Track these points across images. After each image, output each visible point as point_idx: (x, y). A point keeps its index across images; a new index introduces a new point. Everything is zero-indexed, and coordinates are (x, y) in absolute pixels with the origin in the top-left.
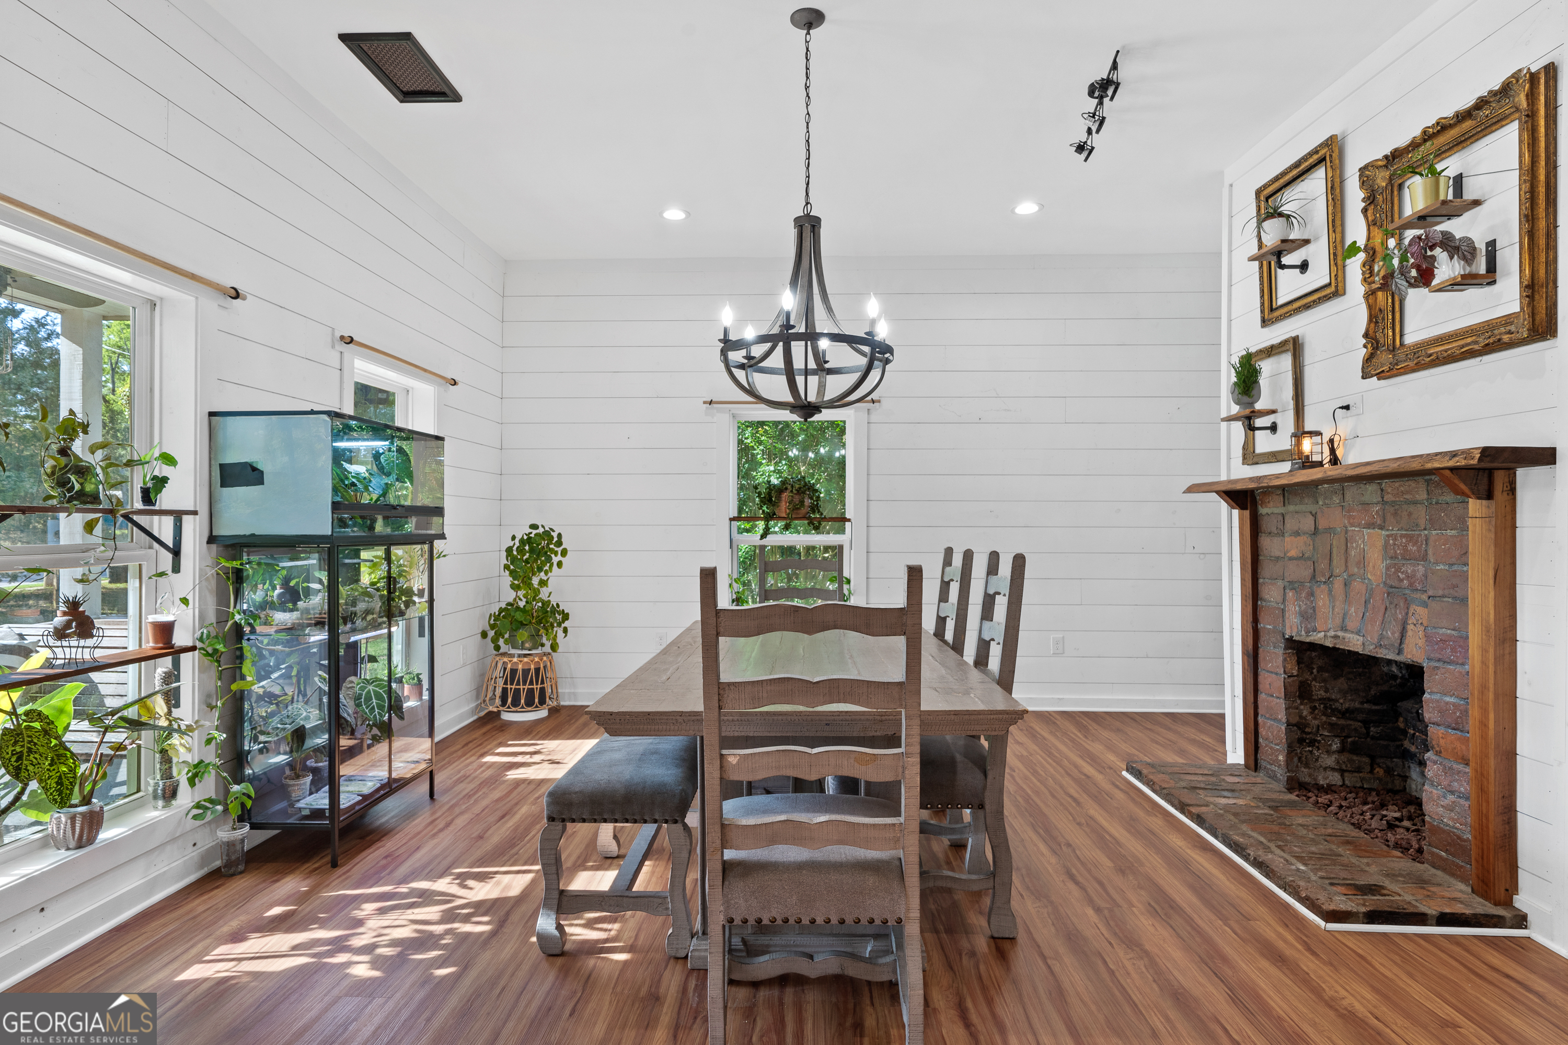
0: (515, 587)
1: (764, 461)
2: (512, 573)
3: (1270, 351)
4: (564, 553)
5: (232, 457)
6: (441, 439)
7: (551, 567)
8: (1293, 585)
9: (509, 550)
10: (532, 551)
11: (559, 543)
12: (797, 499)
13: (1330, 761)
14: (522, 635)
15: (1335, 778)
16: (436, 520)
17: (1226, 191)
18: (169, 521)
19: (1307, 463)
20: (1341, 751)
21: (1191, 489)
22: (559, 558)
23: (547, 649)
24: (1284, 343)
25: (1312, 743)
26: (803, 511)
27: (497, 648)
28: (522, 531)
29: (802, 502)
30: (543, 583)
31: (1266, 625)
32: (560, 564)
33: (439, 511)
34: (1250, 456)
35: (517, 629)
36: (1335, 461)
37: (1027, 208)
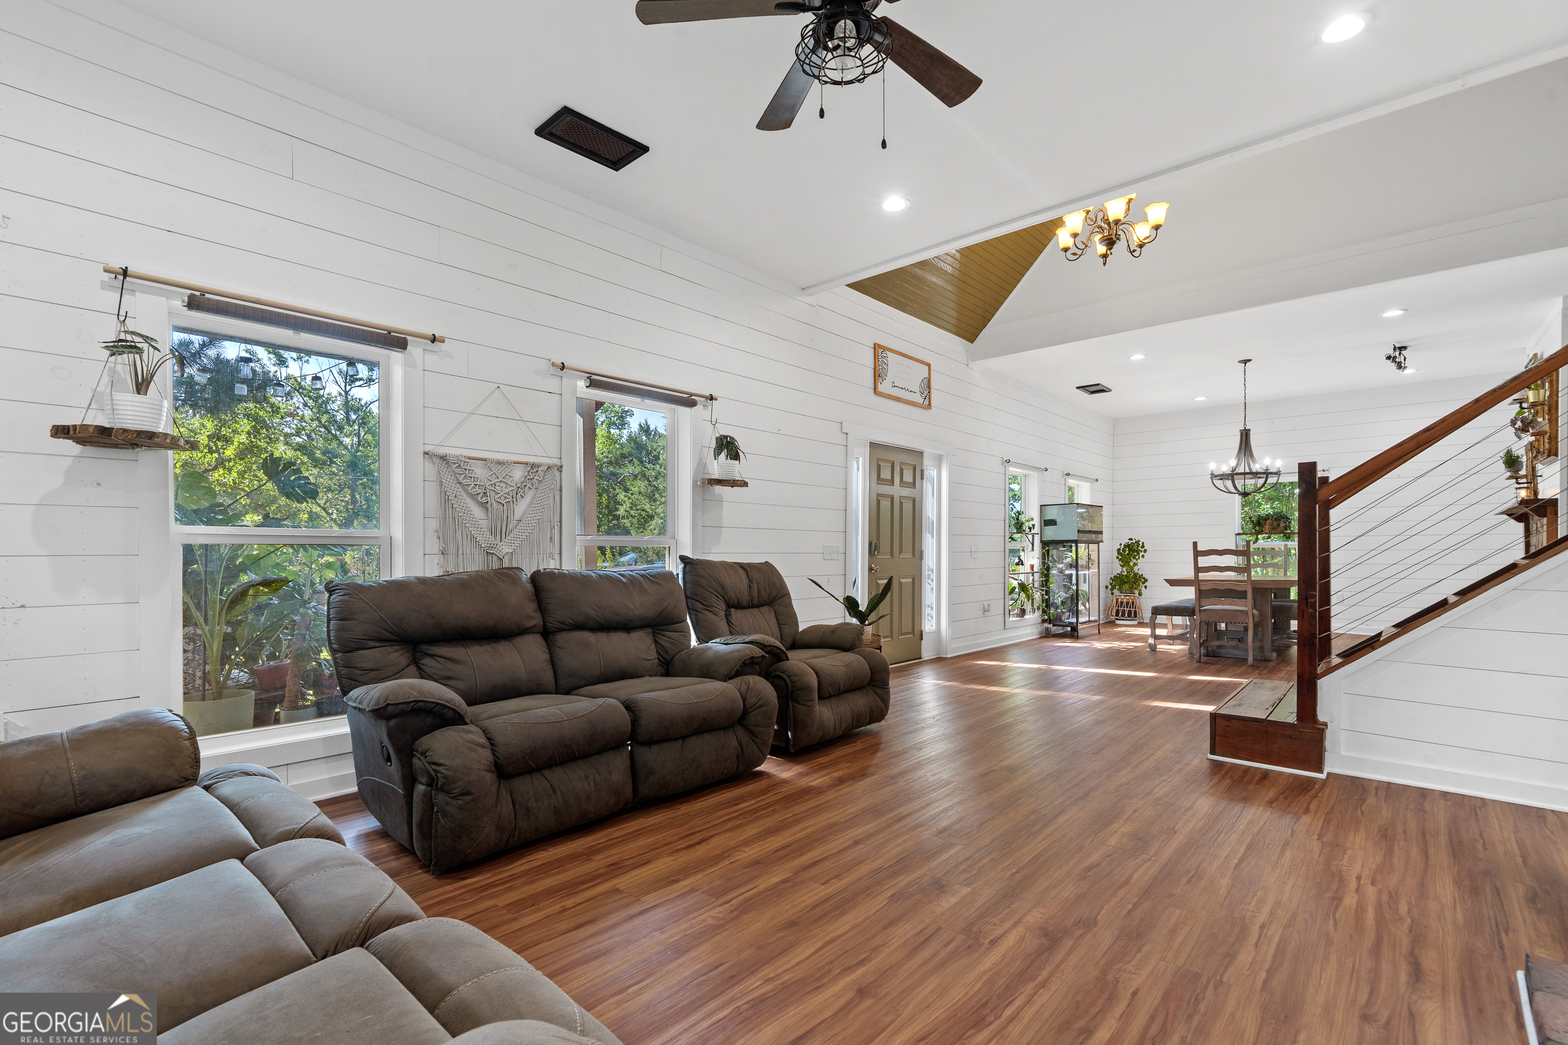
0: (1122, 566)
1: (1263, 503)
2: (1120, 560)
3: (1526, 448)
4: (1145, 551)
5: (1047, 518)
6: (1102, 507)
7: (1139, 558)
9: (1119, 550)
10: (1130, 550)
11: (1143, 547)
12: (1275, 523)
14: (1126, 587)
16: (1100, 535)
18: (1031, 536)
19: (1524, 501)
22: (1143, 553)
23: (1137, 595)
26: (1279, 529)
27: (1112, 594)
28: (1125, 541)
29: (1279, 525)
30: (1135, 564)
32: (1143, 556)
33: (1101, 533)
35: (1123, 584)
36: (1534, 500)
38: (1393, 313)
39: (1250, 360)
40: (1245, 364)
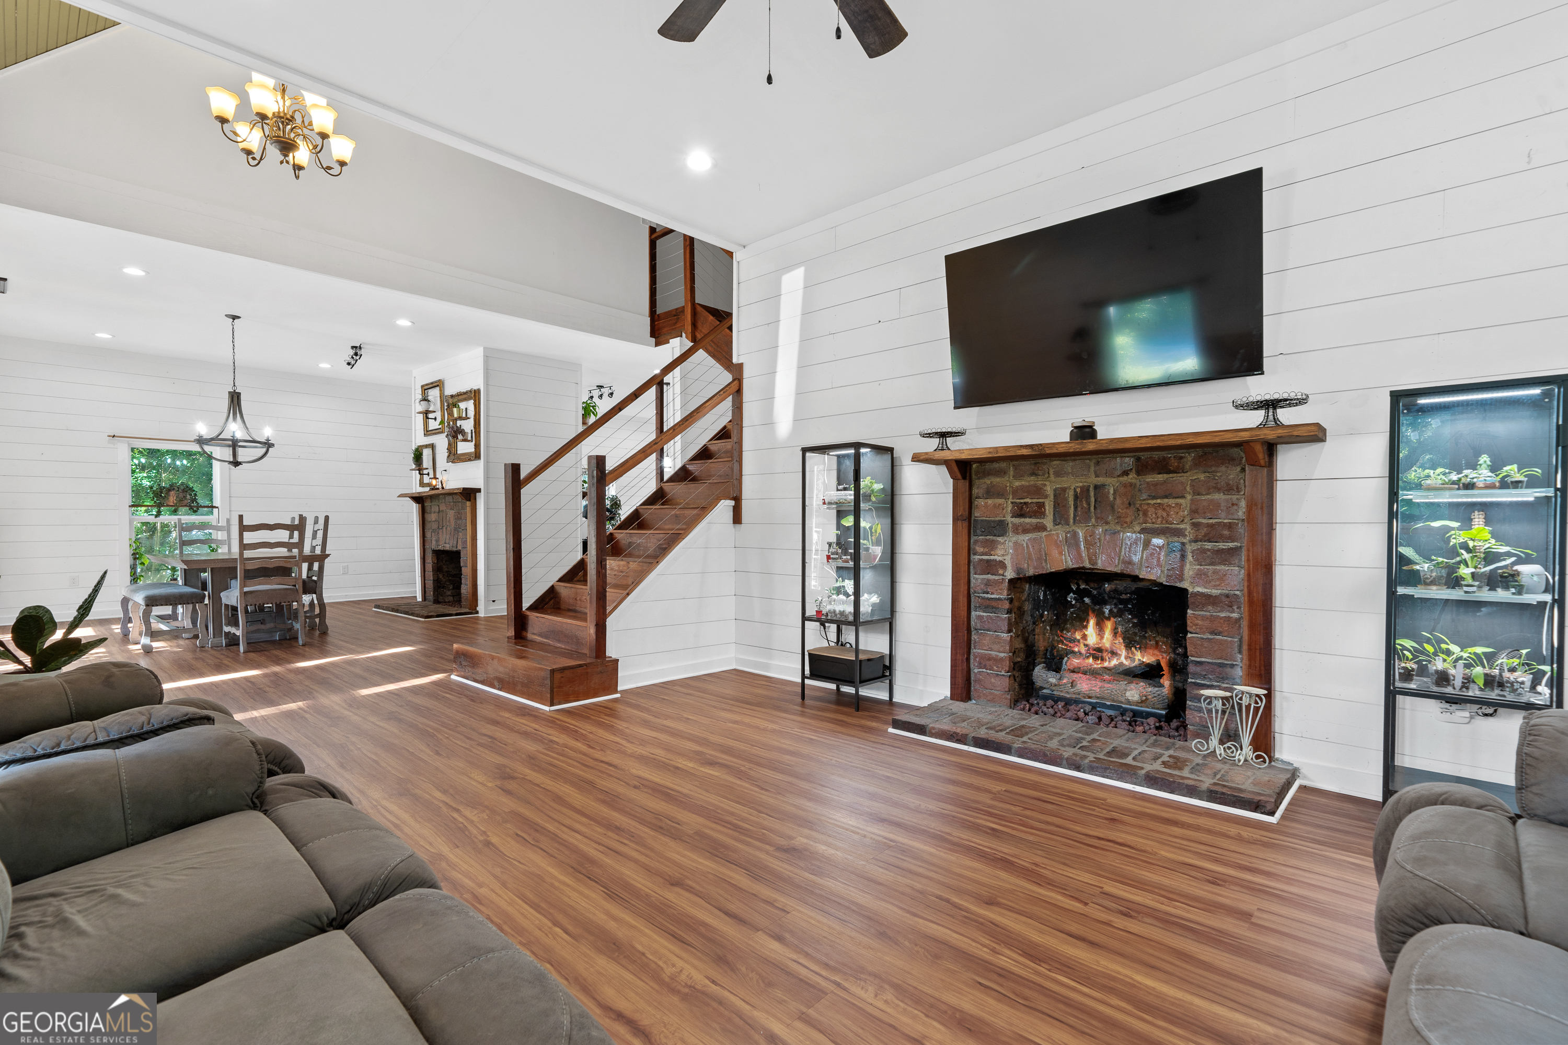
3: (427, 446)
8: (434, 531)
12: (181, 495)
13: (449, 593)
15: (451, 599)
17: (413, 379)
19: (434, 488)
20: (453, 589)
21: (401, 496)
24: (429, 445)
25: (444, 587)
26: (185, 502)
29: (184, 497)
31: (427, 547)
34: (422, 484)
36: (443, 488)
37: (325, 365)
38: (404, 323)
39: (239, 317)
40: (234, 319)
